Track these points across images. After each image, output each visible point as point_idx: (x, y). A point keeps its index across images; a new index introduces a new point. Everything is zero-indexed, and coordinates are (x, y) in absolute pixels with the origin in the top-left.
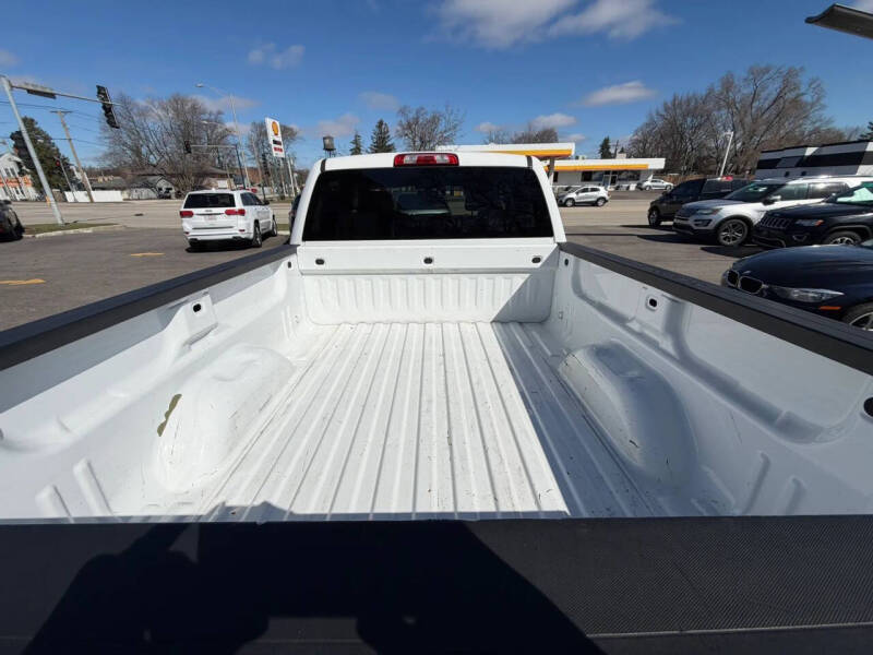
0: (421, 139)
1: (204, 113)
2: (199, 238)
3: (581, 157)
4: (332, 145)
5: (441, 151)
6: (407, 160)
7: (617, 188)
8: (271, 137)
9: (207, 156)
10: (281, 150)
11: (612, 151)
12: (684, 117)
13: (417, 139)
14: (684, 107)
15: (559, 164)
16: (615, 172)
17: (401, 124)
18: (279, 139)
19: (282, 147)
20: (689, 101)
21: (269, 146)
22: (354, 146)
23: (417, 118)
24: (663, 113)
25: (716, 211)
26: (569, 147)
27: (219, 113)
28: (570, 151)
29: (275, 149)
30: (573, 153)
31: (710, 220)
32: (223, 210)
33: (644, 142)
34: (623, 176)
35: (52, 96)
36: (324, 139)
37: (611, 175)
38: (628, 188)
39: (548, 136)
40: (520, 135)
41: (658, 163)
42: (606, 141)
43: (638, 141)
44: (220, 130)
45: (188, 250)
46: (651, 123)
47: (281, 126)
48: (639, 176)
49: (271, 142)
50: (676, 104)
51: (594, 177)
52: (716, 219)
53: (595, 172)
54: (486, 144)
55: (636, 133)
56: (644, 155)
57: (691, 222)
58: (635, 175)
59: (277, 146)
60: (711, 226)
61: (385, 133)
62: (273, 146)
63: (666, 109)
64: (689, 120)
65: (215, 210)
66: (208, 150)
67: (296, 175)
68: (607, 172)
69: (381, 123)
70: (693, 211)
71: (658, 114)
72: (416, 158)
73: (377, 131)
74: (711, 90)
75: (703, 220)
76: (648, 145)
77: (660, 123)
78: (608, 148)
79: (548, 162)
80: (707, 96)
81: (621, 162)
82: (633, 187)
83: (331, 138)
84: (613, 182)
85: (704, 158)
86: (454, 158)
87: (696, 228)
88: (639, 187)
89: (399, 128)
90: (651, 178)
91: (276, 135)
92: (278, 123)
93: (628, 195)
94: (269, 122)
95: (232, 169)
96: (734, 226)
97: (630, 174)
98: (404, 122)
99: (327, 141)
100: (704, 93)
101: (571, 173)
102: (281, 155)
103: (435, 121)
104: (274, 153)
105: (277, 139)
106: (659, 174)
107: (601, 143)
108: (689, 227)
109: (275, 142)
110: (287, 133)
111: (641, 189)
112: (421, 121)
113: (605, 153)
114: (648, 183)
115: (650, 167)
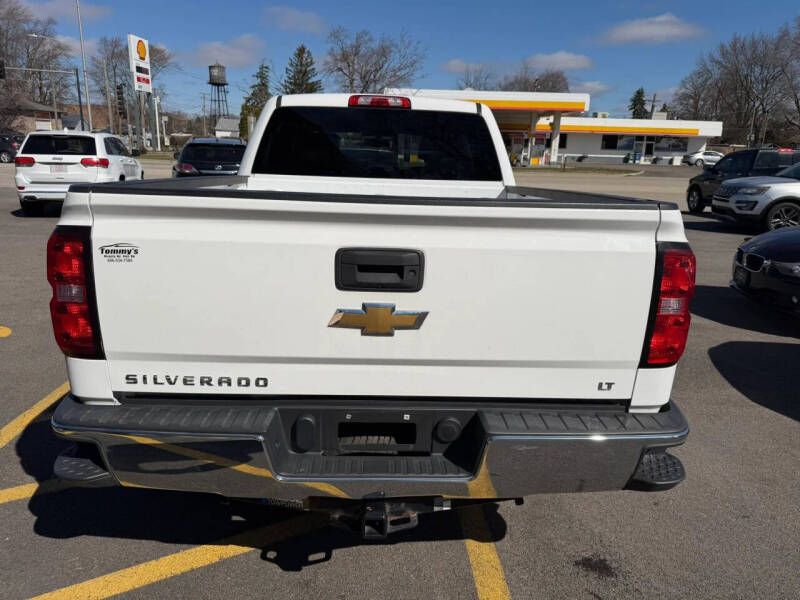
0: (363, 78)
1: (27, 20)
2: (38, 196)
3: (600, 115)
4: (224, 78)
5: (393, 94)
6: (361, 101)
7: (655, 161)
8: (135, 60)
9: (21, 84)
10: (147, 81)
11: (648, 108)
12: (749, 66)
13: (357, 77)
14: (749, 53)
15: (566, 122)
16: (650, 138)
17: (330, 54)
18: (146, 65)
19: (149, 77)
20: (754, 44)
21: (130, 75)
22: (257, 81)
23: (357, 48)
24: (720, 59)
25: (762, 191)
26: (582, 99)
27: (51, 21)
28: (583, 104)
29: (139, 79)
30: (587, 109)
31: (756, 202)
32: (78, 158)
33: (696, 97)
34: (664, 144)
36: (211, 68)
37: (645, 143)
38: (671, 161)
39: (553, 82)
40: (512, 80)
41: (714, 129)
42: (640, 94)
43: (685, 97)
44: (48, 47)
45: (16, 213)
46: (703, 72)
47: (149, 46)
48: (686, 144)
49: (133, 69)
50: (737, 47)
51: (620, 143)
52: (763, 201)
53: (622, 136)
54: (461, 89)
55: (683, 84)
56: (695, 116)
57: (732, 204)
58: (680, 143)
59: (142, 76)
60: (758, 210)
61: (307, 65)
62: (136, 74)
63: (724, 54)
64: (757, 70)
65: (66, 158)
66: (27, 75)
67: (165, 119)
68: (640, 138)
69: (302, 51)
70: (735, 189)
71: (713, 60)
72: (369, 100)
73: (295, 60)
74: (785, 34)
75: (747, 202)
76: (701, 103)
77: (717, 72)
78: (643, 103)
79: (551, 119)
80: (781, 38)
81: (658, 124)
82: (678, 160)
83: (222, 68)
84: (649, 152)
85: (781, 126)
86: (406, 101)
87: (738, 211)
88: (686, 161)
89: (329, 59)
90: (703, 149)
91: (142, 59)
92: (146, 42)
93: (671, 171)
94: (133, 41)
95: (60, 106)
96: (787, 211)
97: (673, 141)
98: (338, 51)
99: (215, 72)
100: (776, 35)
101: (586, 136)
102: (148, 88)
103: (384, 52)
104: (137, 85)
105: (143, 65)
106: (714, 143)
107: (632, 96)
108: (730, 211)
109: (139, 69)
110: (157, 57)
111: (690, 164)
112: (363, 50)
113: (639, 110)
114: (699, 156)
115: (700, 134)
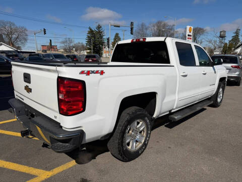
4: (225, 35)
8: (187, 33)
10: (191, 39)
18: (191, 34)
19: (191, 37)
22: (235, 35)
35: (119, 26)
36: (221, 32)
47: (193, 28)
59: (189, 37)
62: (187, 37)
91: (190, 32)
94: (188, 27)
99: (222, 33)
109: (189, 35)
